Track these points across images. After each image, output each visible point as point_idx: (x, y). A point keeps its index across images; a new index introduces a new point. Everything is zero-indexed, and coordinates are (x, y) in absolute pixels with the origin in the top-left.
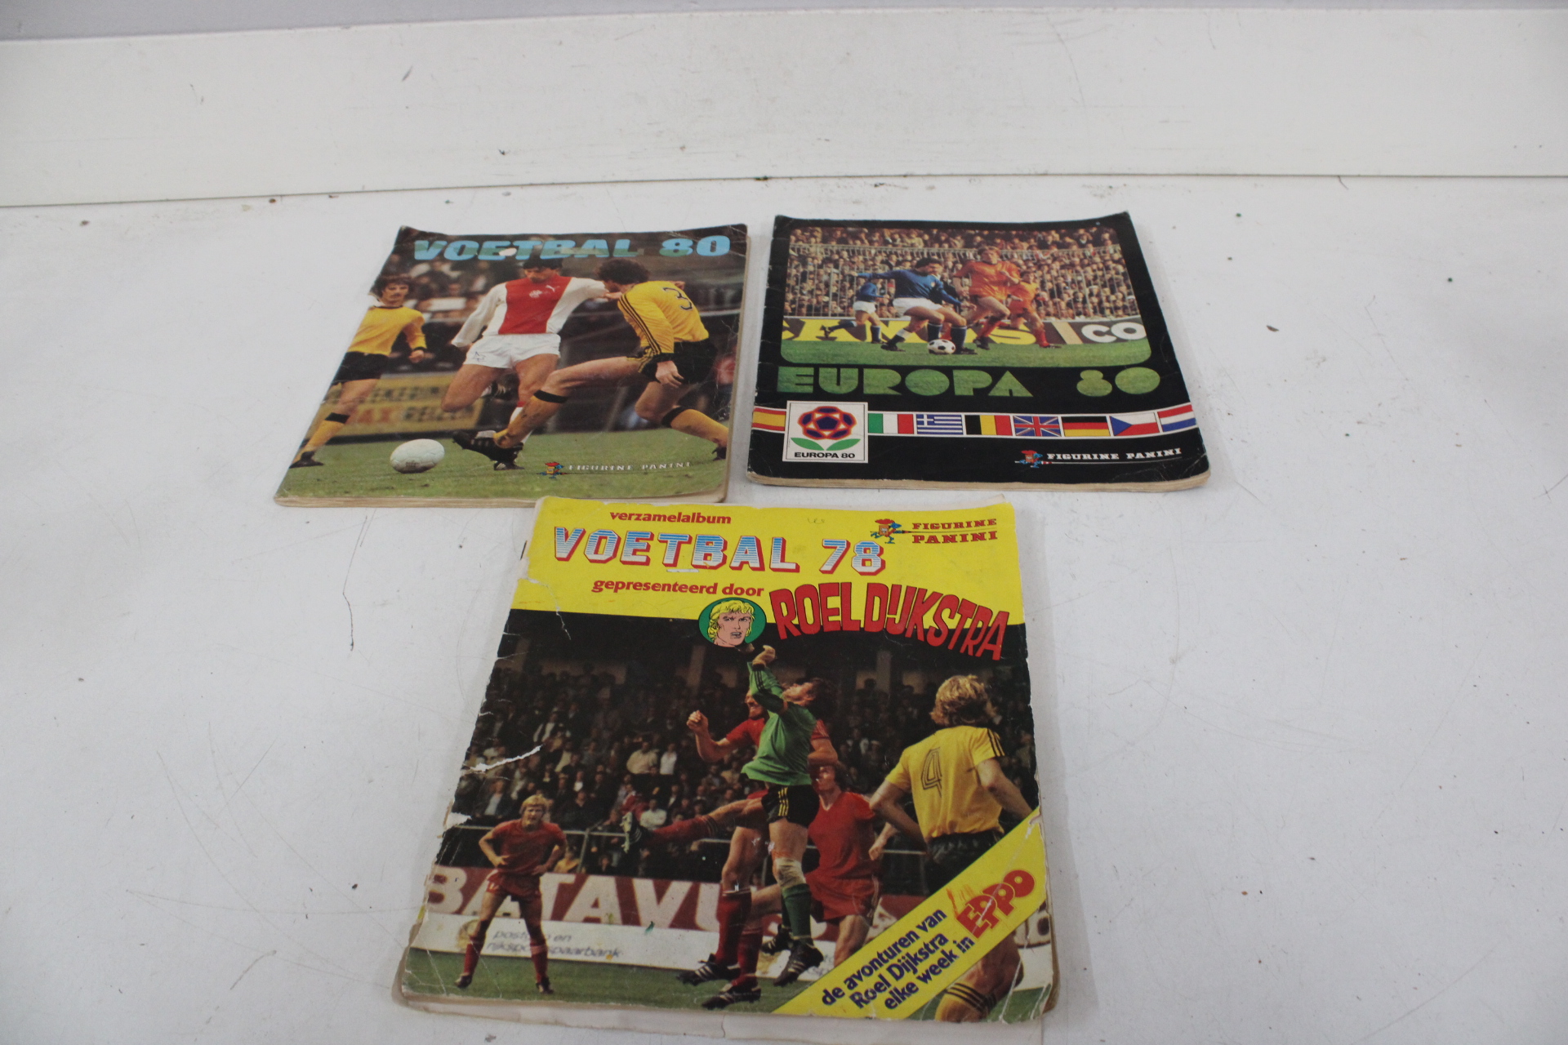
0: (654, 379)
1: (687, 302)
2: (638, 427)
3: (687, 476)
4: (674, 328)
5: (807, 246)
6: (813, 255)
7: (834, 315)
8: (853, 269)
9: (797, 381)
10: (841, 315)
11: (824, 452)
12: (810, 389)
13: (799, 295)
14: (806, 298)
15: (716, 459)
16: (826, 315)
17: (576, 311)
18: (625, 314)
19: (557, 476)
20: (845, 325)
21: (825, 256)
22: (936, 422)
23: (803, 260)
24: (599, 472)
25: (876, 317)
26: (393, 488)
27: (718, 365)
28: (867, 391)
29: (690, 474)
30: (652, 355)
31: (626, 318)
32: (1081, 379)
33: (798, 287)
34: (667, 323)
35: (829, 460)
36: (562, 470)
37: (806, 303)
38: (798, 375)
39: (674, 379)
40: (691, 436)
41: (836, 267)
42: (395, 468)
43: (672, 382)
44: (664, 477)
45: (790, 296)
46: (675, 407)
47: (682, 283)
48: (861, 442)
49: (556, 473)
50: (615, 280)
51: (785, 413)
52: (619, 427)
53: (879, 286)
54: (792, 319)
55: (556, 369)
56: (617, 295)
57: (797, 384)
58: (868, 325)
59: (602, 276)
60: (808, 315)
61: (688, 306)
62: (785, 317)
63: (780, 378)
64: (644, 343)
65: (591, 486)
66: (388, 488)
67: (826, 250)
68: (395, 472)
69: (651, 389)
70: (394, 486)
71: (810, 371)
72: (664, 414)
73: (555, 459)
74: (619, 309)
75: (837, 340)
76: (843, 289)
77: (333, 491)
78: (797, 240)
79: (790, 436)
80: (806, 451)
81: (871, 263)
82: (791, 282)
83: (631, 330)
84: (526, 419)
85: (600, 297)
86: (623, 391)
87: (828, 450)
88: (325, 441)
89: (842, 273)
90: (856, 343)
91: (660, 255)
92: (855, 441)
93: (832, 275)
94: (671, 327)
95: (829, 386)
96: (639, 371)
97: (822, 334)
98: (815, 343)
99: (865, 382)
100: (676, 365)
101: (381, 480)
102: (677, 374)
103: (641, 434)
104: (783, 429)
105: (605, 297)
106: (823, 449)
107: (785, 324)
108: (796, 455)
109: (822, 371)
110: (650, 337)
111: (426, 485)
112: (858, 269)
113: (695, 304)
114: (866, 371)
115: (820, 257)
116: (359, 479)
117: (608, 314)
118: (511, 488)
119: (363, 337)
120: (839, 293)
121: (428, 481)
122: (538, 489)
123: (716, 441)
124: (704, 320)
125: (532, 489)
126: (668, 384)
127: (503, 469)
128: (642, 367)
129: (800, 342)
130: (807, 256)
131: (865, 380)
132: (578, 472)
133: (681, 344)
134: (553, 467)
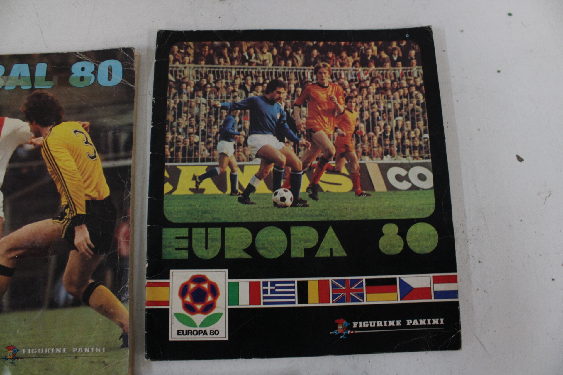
0: (74, 247)
1: (91, 149)
2: (68, 305)
3: (104, 362)
4: (85, 182)
5: (181, 66)
6: (187, 80)
7: (203, 160)
8: (217, 98)
9: (177, 246)
10: (208, 160)
11: (198, 329)
12: (185, 255)
13: (176, 135)
14: (182, 137)
15: (122, 347)
16: (196, 160)
17: (11, 161)
18: (48, 165)
19: (15, 361)
20: (211, 173)
21: (196, 81)
22: (277, 290)
23: (179, 84)
24: (44, 355)
25: (234, 161)
27: (118, 233)
28: (228, 255)
29: (107, 361)
30: (70, 217)
31: (49, 170)
32: (382, 235)
33: (175, 124)
34: (79, 176)
35: (201, 338)
36: (18, 355)
37: (181, 145)
38: (177, 238)
39: (87, 247)
40: (104, 318)
41: (205, 96)
43: (86, 250)
44: (89, 362)
45: (169, 136)
46: (91, 281)
47: (87, 123)
48: (223, 315)
49: (15, 358)
50: (38, 122)
51: (168, 285)
52: (53, 305)
53: (237, 119)
54: (171, 166)
55: (3, 237)
56: (40, 140)
57: (177, 249)
58: (228, 170)
59: (28, 117)
60: (184, 161)
61: (92, 154)
62: (166, 164)
63: (164, 243)
64: (64, 201)
65: (40, 371)
67: (197, 72)
69: (73, 258)
71: (184, 232)
72: (84, 289)
73: (12, 342)
74: (43, 159)
75: (205, 193)
76: (209, 125)
78: (175, 61)
79: (174, 312)
80: (185, 328)
81: (231, 88)
82: (170, 117)
83: (53, 184)
85: (27, 143)
86: (53, 259)
87: (200, 326)
89: (209, 102)
90: (219, 195)
91: (71, 86)
92: (219, 315)
93: (202, 105)
94: (83, 180)
95: (201, 252)
96: (63, 237)
97: (193, 185)
98: (189, 197)
99: (226, 244)
100: (89, 230)
102: (90, 242)
103: (69, 312)
104: (167, 303)
105: (31, 143)
106: (196, 326)
107: (166, 174)
108: (179, 332)
109: (195, 230)
110: (68, 195)
112: (221, 98)
113: (98, 153)
114: (227, 229)
115: (193, 82)
117: (35, 164)
120: (206, 130)
123: (122, 325)
124: (107, 172)
126: (84, 253)
128: (64, 231)
129: (178, 196)
130: (182, 81)
131: (226, 242)
132: (29, 356)
133: (90, 202)
134: (12, 351)
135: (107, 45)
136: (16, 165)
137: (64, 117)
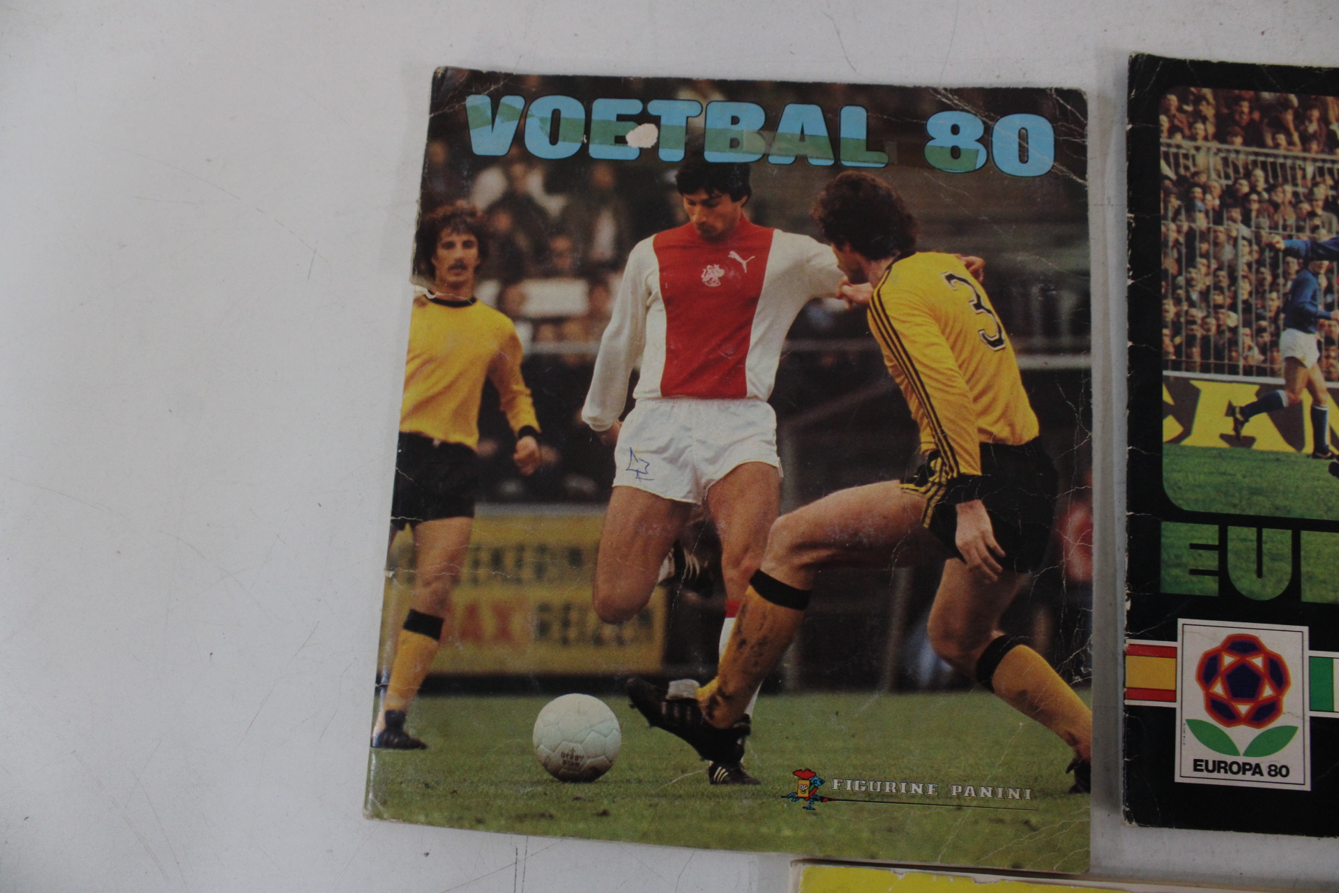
0: (955, 552)
1: (990, 322)
2: (938, 685)
3: (1027, 822)
4: (976, 399)
5: (1187, 144)
6: (1203, 178)
7: (1248, 371)
8: (1274, 227)
9: (1192, 564)
10: (1261, 372)
11: (1241, 759)
12: (1210, 586)
13: (1185, 307)
14: (1198, 314)
15: (1074, 790)
16: (1233, 370)
17: (793, 334)
18: (885, 352)
19: (817, 805)
20: (1267, 402)
21: (1224, 182)
23: (1186, 185)
24: (883, 797)
25: (1318, 377)
26: (551, 817)
27: (1062, 526)
28: (1309, 594)
29: (1034, 820)
30: (943, 480)
31: (888, 364)
33: (1181, 280)
34: (961, 383)
35: (1247, 780)
36: (822, 791)
37: (1199, 332)
38: (1193, 546)
39: (986, 554)
40: (1029, 720)
41: (1246, 221)
42: (545, 765)
43: (985, 560)
44: (991, 821)
45: (1170, 309)
46: (996, 634)
47: (978, 261)
48: (1299, 733)
49: (814, 797)
51: (1171, 653)
52: (905, 683)
53: (1323, 282)
54: (1176, 378)
55: (780, 514)
56: (863, 291)
57: (1194, 572)
58: (1306, 399)
59: (829, 232)
60: (1205, 369)
61: (993, 334)
62: (1165, 373)
63: (1164, 556)
64: (927, 442)
65: (873, 832)
66: (542, 815)
67: (1225, 161)
68: (547, 776)
69: (951, 576)
70: (553, 811)
71: (1209, 534)
72: (978, 652)
73: (809, 761)
74: (871, 336)
75: (1255, 446)
76: (1259, 290)
77: (455, 816)
78: (1173, 130)
79: (1186, 717)
80: (1212, 755)
81: (1306, 207)
82: (1169, 264)
83: (898, 398)
84: (746, 650)
85: (832, 295)
86: (903, 576)
87: (1246, 754)
88: (417, 687)
89: (1258, 237)
90: (1287, 455)
91: (931, 168)
92: (1289, 732)
93: (1241, 242)
94: (972, 395)
95: (1246, 583)
96: (926, 526)
97: (1228, 426)
98: (1219, 454)
99: (1304, 568)
100: (990, 513)
101: (532, 796)
102: (993, 542)
103: (943, 701)
104: (1171, 695)
105: (842, 296)
106: (1236, 753)
107: (1167, 397)
108: (1197, 764)
109: (1234, 532)
110: (937, 426)
111: (605, 813)
112: (1285, 228)
113: (1008, 333)
114: (1305, 535)
115: (1218, 185)
116: (492, 790)
117: (853, 346)
118: (743, 828)
119: (420, 390)
120: (1253, 301)
121: (605, 804)
122: (787, 832)
123: (1072, 741)
124: (1028, 378)
125: (779, 830)
126: (978, 567)
127: (725, 782)
128: (930, 512)
129: (1195, 450)
130: (1191, 180)
131: (1303, 563)
132: (846, 797)
133: (992, 447)
134: (807, 782)
135: (998, 77)
136: (806, 345)
137: (919, 241)
